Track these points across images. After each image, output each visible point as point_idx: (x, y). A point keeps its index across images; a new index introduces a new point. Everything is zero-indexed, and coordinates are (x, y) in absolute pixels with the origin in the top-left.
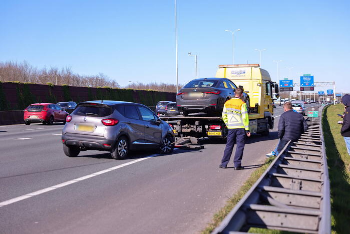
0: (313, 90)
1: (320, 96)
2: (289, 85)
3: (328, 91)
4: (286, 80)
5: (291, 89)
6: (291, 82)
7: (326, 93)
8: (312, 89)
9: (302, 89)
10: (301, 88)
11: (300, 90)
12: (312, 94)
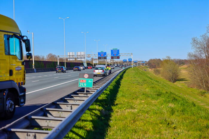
1: (124, 62)
2: (104, 55)
3: (129, 59)
4: (102, 52)
5: (105, 58)
6: (105, 53)
7: (128, 61)
8: (118, 58)
9: (112, 58)
10: (111, 57)
11: (111, 59)
12: (119, 61)
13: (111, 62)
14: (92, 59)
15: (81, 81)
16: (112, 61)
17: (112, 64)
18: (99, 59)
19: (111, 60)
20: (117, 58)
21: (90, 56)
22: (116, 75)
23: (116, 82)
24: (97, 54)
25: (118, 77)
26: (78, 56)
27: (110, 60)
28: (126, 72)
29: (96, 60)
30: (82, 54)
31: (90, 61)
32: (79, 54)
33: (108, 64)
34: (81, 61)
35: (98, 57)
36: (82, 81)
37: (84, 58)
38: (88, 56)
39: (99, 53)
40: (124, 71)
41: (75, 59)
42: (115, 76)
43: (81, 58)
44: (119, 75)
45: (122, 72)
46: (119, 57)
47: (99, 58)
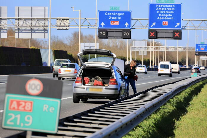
0: (180, 38)
1: (200, 54)
2: (122, 23)
4: (115, 12)
5: (127, 35)
6: (127, 16)
8: (177, 35)
9: (154, 35)
10: (150, 31)
11: (150, 38)
12: (180, 49)
13: (148, 53)
14: (76, 35)
15: (15, 105)
16: (151, 49)
17: (152, 58)
18: (100, 37)
19: (148, 45)
20: (171, 35)
21: (67, 23)
22: (161, 97)
23: (158, 125)
24: (97, 16)
25: (170, 108)
26: (21, 23)
27: (144, 44)
28: (203, 90)
29: (90, 39)
30: (39, 13)
31: (65, 45)
32: (25, 13)
33: (136, 58)
34: (32, 41)
35: (100, 31)
36: (19, 104)
37: (45, 31)
38: (59, 22)
39: (103, 16)
40: (198, 85)
41: (11, 32)
42: (155, 101)
43: (32, 31)
44: (174, 101)
45: (188, 90)
46: (180, 33)
47: (104, 34)
